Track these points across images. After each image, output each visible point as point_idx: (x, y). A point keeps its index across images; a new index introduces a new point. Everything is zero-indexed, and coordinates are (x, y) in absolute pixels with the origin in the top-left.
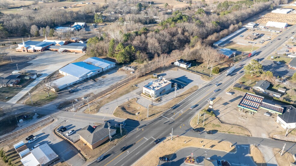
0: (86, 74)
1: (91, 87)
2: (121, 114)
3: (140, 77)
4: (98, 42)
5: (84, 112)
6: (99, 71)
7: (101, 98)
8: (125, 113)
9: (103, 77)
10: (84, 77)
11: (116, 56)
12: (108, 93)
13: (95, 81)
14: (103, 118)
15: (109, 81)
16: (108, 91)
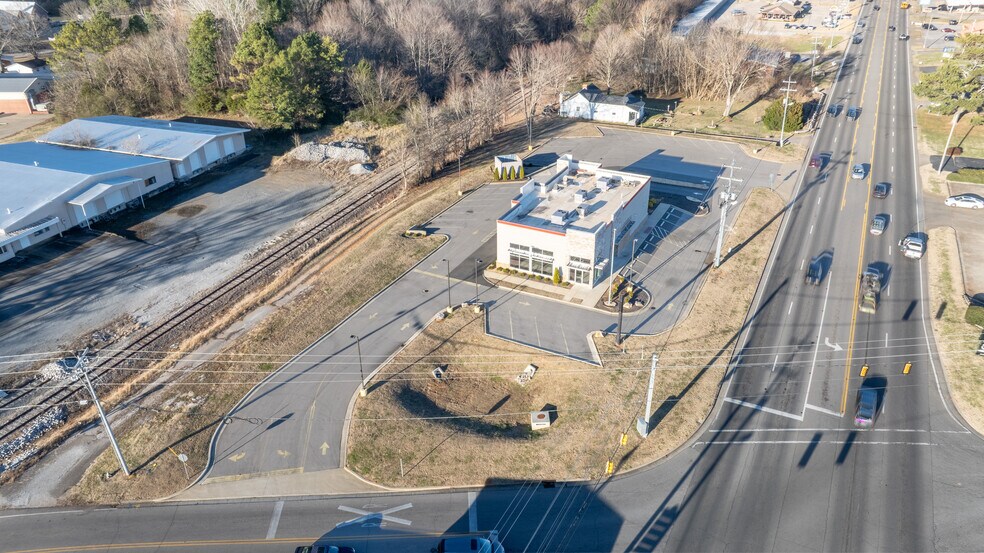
0: (64, 203)
1: (110, 276)
2: (410, 447)
3: (422, 181)
4: (116, 41)
5: (73, 492)
6: (150, 181)
7: (205, 340)
8: (441, 433)
9: (182, 212)
10: (49, 219)
11: (236, 102)
12: (249, 299)
13: (131, 236)
14: (274, 524)
15: (226, 227)
16: (248, 290)
